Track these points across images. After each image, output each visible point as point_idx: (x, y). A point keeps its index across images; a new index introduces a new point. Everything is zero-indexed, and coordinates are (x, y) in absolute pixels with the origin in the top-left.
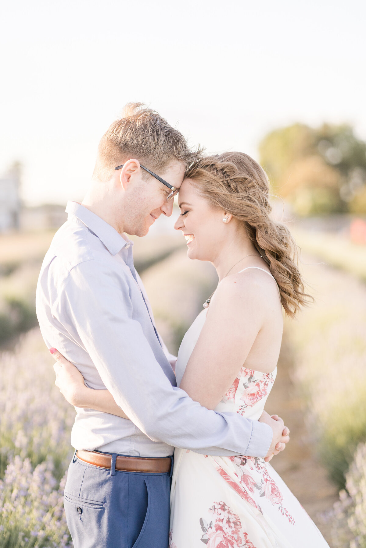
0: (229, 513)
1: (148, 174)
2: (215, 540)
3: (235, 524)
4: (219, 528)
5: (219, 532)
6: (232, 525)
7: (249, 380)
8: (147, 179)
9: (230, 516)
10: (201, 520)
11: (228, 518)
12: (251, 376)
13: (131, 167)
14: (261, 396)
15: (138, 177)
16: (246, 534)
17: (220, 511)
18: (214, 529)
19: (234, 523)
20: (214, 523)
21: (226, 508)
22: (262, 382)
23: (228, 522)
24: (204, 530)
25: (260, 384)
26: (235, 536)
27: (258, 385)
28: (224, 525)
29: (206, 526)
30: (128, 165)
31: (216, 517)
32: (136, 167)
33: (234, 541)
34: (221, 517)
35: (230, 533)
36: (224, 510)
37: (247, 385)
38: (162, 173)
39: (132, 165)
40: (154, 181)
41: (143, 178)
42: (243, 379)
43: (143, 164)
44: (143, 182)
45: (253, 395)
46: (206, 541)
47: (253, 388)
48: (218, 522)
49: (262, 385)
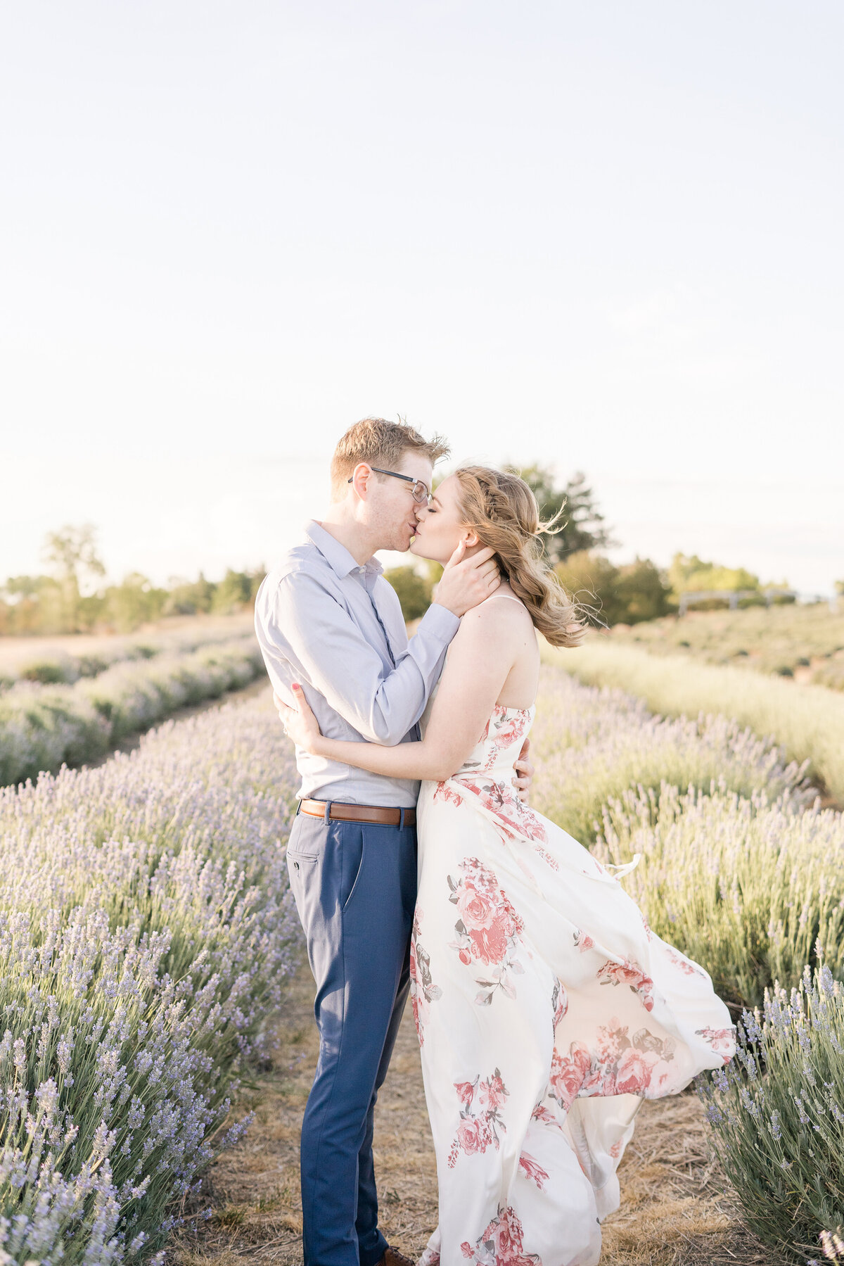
0: (482, 870)
1: (384, 475)
2: (465, 899)
3: (490, 882)
4: (471, 886)
5: (470, 889)
6: (487, 883)
7: (502, 719)
8: (384, 480)
9: (484, 874)
10: (449, 877)
11: (482, 876)
12: (504, 715)
13: (362, 473)
14: (516, 737)
15: (373, 481)
16: (502, 892)
17: (471, 868)
18: (464, 887)
19: (488, 881)
20: (464, 881)
21: (479, 864)
22: (517, 720)
23: (482, 879)
24: (452, 888)
25: (515, 722)
26: (491, 895)
27: (512, 724)
28: (476, 883)
29: (454, 884)
30: (358, 471)
31: (466, 874)
32: (368, 472)
33: (489, 900)
34: (473, 875)
35: (484, 892)
36: (476, 867)
37: (500, 725)
38: (399, 470)
39: (363, 470)
40: (393, 479)
41: (379, 481)
42: (495, 719)
43: (375, 466)
44: (380, 485)
45: (508, 735)
46: (455, 901)
47: (506, 728)
48: (468, 880)
49: (518, 724)
